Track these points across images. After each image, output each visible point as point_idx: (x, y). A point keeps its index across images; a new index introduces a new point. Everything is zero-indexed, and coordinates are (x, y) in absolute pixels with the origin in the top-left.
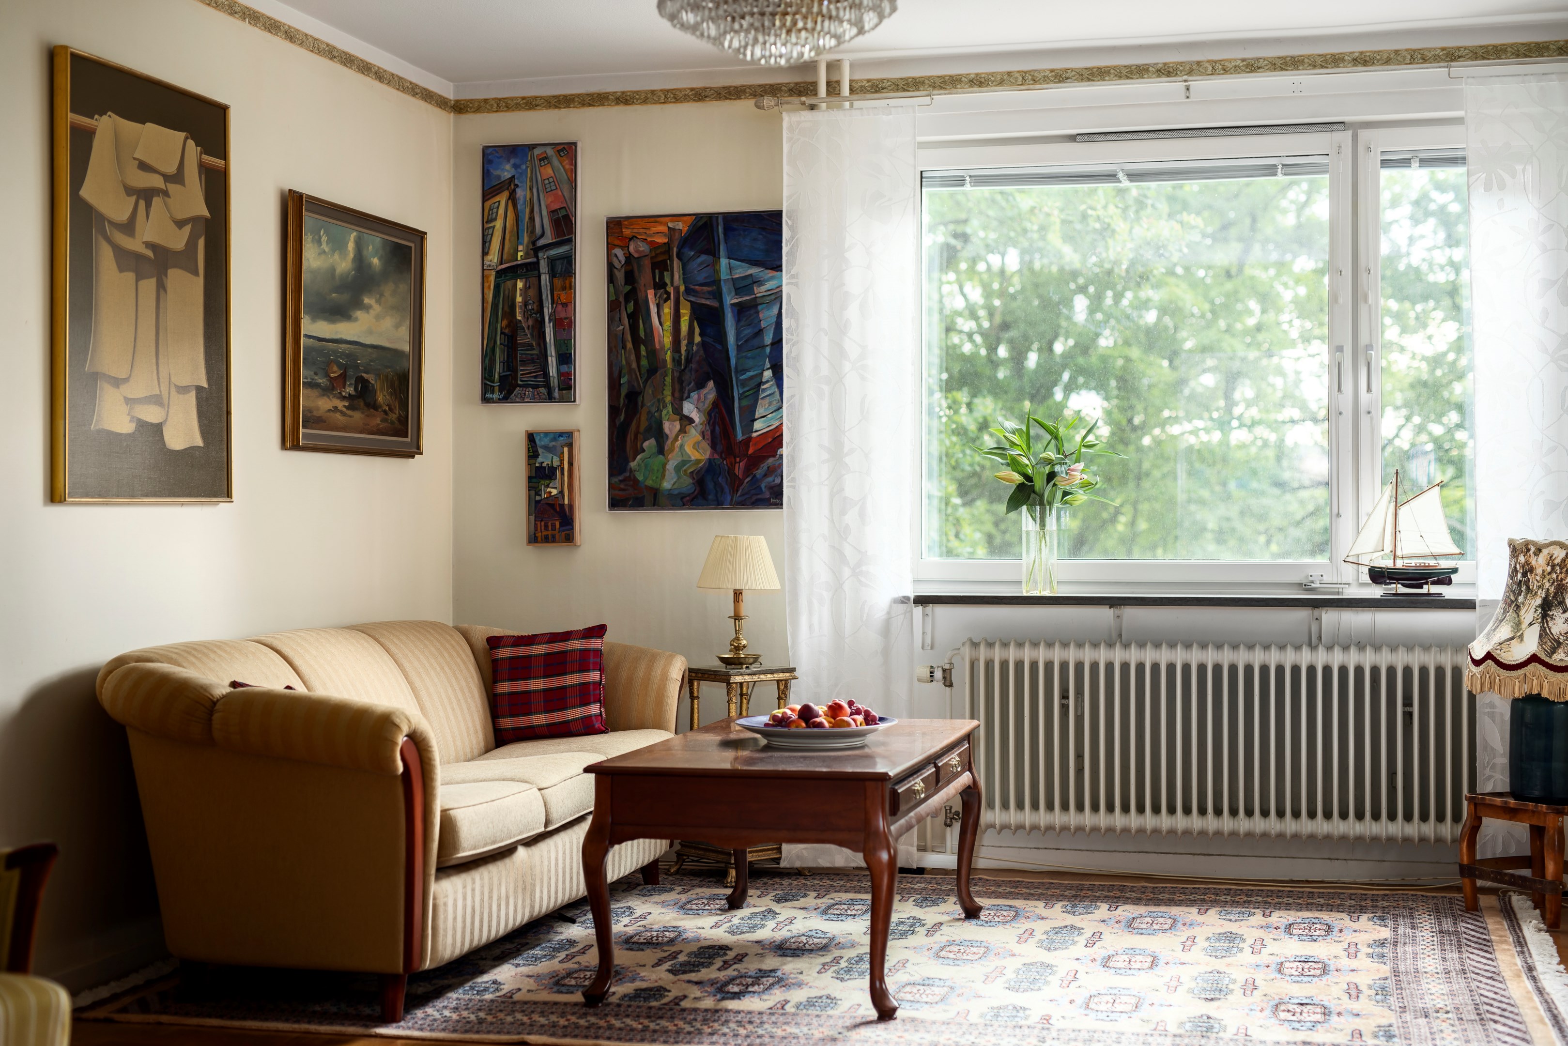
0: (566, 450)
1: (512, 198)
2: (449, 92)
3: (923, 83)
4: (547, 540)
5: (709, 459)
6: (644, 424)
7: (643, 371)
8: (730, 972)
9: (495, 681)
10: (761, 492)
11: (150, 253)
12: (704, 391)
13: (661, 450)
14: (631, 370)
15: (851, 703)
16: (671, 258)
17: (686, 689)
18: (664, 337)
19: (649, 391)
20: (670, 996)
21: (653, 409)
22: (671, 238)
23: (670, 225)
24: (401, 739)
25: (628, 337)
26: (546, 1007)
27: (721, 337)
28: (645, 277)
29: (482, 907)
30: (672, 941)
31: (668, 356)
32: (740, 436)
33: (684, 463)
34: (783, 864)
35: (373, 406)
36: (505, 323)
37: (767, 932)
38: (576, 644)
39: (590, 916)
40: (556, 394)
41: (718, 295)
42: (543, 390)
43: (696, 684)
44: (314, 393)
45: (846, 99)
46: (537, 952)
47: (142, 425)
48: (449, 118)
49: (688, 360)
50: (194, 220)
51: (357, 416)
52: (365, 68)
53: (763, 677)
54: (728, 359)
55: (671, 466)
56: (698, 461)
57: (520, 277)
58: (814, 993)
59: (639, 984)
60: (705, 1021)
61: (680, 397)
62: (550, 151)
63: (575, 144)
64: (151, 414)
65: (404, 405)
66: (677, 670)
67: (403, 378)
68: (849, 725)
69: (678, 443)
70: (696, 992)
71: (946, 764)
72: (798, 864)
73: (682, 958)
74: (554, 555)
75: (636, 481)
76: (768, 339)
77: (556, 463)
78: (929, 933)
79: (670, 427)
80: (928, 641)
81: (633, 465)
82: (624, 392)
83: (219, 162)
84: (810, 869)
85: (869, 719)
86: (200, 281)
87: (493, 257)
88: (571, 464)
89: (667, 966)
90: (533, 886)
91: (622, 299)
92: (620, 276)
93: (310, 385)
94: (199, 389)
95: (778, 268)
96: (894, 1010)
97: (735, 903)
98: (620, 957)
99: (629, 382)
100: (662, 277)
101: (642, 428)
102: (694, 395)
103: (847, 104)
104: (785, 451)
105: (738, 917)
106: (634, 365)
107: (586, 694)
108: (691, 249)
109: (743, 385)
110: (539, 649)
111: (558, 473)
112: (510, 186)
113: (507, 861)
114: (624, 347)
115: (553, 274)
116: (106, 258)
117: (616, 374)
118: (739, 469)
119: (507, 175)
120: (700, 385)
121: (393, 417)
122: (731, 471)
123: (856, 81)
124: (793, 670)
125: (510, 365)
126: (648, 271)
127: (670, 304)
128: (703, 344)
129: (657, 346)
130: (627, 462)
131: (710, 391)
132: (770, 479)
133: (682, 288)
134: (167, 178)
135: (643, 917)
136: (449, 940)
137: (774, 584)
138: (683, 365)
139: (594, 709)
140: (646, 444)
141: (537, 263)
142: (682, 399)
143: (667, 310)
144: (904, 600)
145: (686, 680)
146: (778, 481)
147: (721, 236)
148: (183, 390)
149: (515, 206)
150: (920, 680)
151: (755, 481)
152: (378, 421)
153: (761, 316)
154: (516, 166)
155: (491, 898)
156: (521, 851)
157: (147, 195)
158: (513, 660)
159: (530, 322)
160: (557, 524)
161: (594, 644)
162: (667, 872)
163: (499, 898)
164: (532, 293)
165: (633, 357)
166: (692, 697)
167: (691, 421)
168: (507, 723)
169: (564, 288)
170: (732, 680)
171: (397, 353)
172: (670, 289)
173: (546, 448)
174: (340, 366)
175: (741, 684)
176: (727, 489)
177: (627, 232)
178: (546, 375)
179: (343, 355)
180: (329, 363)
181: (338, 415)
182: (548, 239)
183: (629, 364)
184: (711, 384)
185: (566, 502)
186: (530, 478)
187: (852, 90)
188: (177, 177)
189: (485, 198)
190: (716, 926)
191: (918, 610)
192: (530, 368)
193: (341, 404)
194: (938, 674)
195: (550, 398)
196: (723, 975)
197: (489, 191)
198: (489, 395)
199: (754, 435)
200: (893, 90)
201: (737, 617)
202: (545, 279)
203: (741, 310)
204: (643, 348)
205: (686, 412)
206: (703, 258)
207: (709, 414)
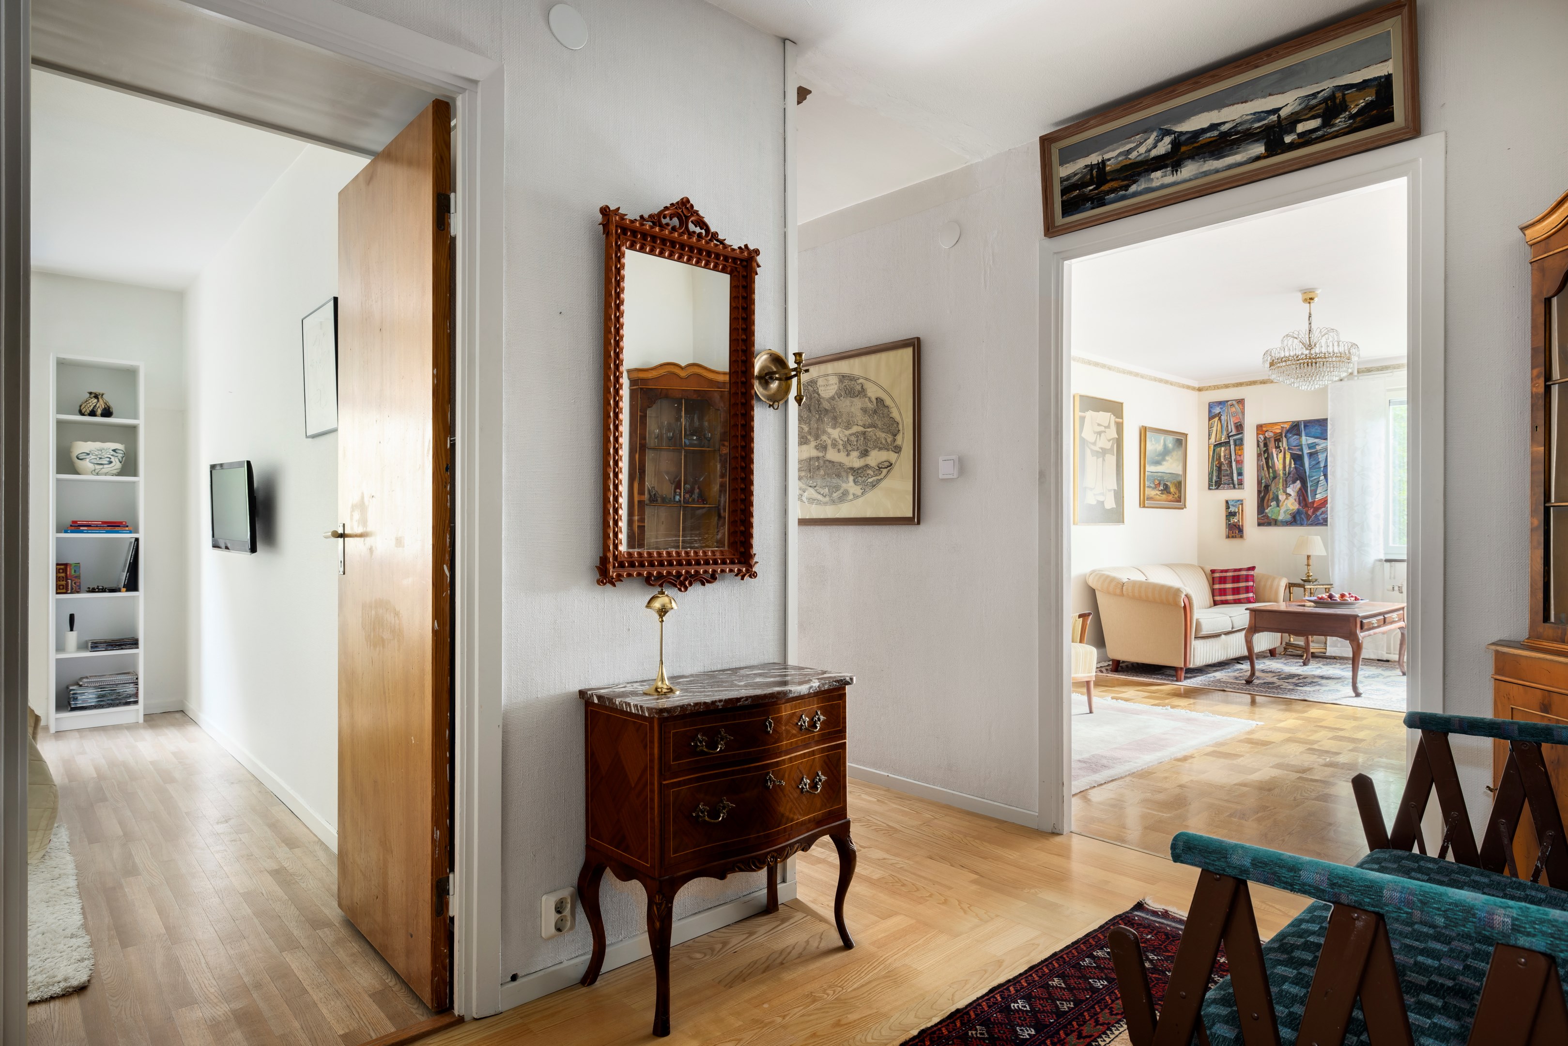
0: (1240, 506)
1: (1220, 419)
2: (1197, 385)
3: (1390, 367)
4: (1233, 537)
5: (1298, 509)
6: (1271, 496)
7: (1271, 478)
8: (1301, 681)
9: (1213, 584)
10: (1319, 520)
11: (1101, 451)
12: (1296, 484)
13: (1278, 506)
14: (1266, 478)
15: (1350, 594)
16: (1282, 437)
17: (1288, 590)
18: (1279, 465)
19: (1273, 485)
20: (1277, 685)
21: (1275, 491)
22: (1282, 430)
23: (1282, 426)
24: (1183, 596)
25: (1265, 466)
26: (1231, 683)
27: (1303, 465)
28: (1272, 445)
29: (1210, 651)
30: (1279, 672)
31: (1281, 473)
32: (1310, 500)
33: (1287, 510)
34: (1327, 654)
35: (1169, 493)
36: (1217, 462)
37: (1318, 672)
38: (1244, 573)
39: (1249, 663)
40: (1237, 486)
41: (1301, 450)
42: (1232, 485)
43: (1291, 588)
44: (1150, 489)
45: (1356, 376)
46: (1229, 670)
47: (1098, 502)
48: (1197, 393)
49: (1289, 473)
50: (1113, 439)
51: (1164, 496)
52: (1166, 382)
53: (1319, 586)
54: (1305, 473)
55: (1282, 511)
56: (1293, 509)
57: (1223, 446)
58: (1331, 688)
59: (1265, 681)
60: (1289, 691)
61: (1286, 486)
62: (1234, 402)
63: (1244, 399)
64: (1101, 498)
65: (1180, 492)
66: (1284, 582)
67: (1180, 483)
68: (1347, 600)
69: (1285, 503)
70: (1287, 684)
71: (1390, 617)
72: (1334, 655)
73: (1282, 676)
74: (1236, 542)
75: (1268, 517)
76: (1322, 465)
77: (1237, 510)
78: (1384, 678)
79: (1282, 497)
80: (1392, 576)
81: (1267, 511)
82: (1263, 485)
83: (1120, 420)
84: (1339, 657)
85: (1356, 599)
86: (1115, 457)
87: (1213, 440)
88: (1242, 511)
89: (1277, 677)
90: (1227, 648)
91: (1262, 453)
92: (1262, 445)
93: (1149, 487)
94: (1115, 490)
95: (1326, 439)
96: (1361, 694)
97: (1305, 664)
98: (1257, 674)
99: (1265, 482)
100: (1278, 444)
101: (1271, 497)
102: (1292, 486)
103: (1356, 378)
104: (1329, 505)
105: (1306, 668)
106: (1267, 476)
107: (1247, 590)
108: (1290, 433)
109: (1312, 482)
110: (1230, 574)
111: (1237, 514)
112: (1219, 415)
113: (1218, 638)
114: (1263, 469)
115: (1235, 445)
116: (1088, 452)
117: (1260, 479)
118: (1310, 512)
119: (1218, 412)
120: (1294, 482)
121: (1176, 496)
122: (1306, 513)
123: (1360, 369)
124: (1332, 585)
125: (1219, 477)
126: (1273, 442)
127: (1282, 453)
128: (1295, 468)
129: (1277, 469)
130: (1265, 510)
131: (1298, 484)
132: (1323, 516)
133: (1287, 448)
134: (1105, 427)
135: (1268, 665)
136: (1199, 660)
137: (1323, 553)
138: (1287, 476)
139: (1251, 595)
140: (1272, 504)
141: (1229, 441)
142: (1286, 487)
143: (1281, 455)
144: (1380, 560)
145: (1288, 586)
146: (1326, 516)
147: (1303, 428)
148: (1110, 491)
149: (1221, 422)
150: (1388, 590)
151: (1317, 516)
152: (1171, 497)
153: (1319, 457)
154: (1221, 408)
155: (1212, 649)
156: (1223, 636)
157: (1099, 433)
158: (1220, 578)
159: (1227, 462)
160: (1237, 532)
161: (1251, 573)
162: (1280, 654)
163: (1215, 650)
164: (1227, 452)
165: (1267, 473)
166: (1290, 593)
167: (1290, 495)
168: (1218, 598)
169: (1240, 450)
170: (1306, 587)
171: (1178, 475)
172: (1282, 448)
173: (1233, 505)
174: (1158, 480)
175: (1311, 589)
176: (1305, 519)
177: (1264, 429)
178: (1233, 480)
179: (1159, 476)
180: (1155, 480)
181: (1158, 496)
182: (1234, 432)
183: (1265, 475)
184: (1298, 482)
185: (1240, 524)
186: (1227, 516)
187: (1358, 372)
188: (1108, 427)
189: (1210, 419)
190: (1297, 669)
191: (1388, 564)
192: (1227, 478)
193: (1159, 493)
194: (1396, 588)
195: (1234, 488)
196: (1297, 682)
197: (1211, 418)
198: (1211, 487)
199: (1316, 500)
200: (1376, 371)
201: (1308, 565)
202: (1232, 447)
203: (1311, 455)
204: (1271, 470)
205: (1288, 492)
206: (1295, 437)
207: (1298, 492)
